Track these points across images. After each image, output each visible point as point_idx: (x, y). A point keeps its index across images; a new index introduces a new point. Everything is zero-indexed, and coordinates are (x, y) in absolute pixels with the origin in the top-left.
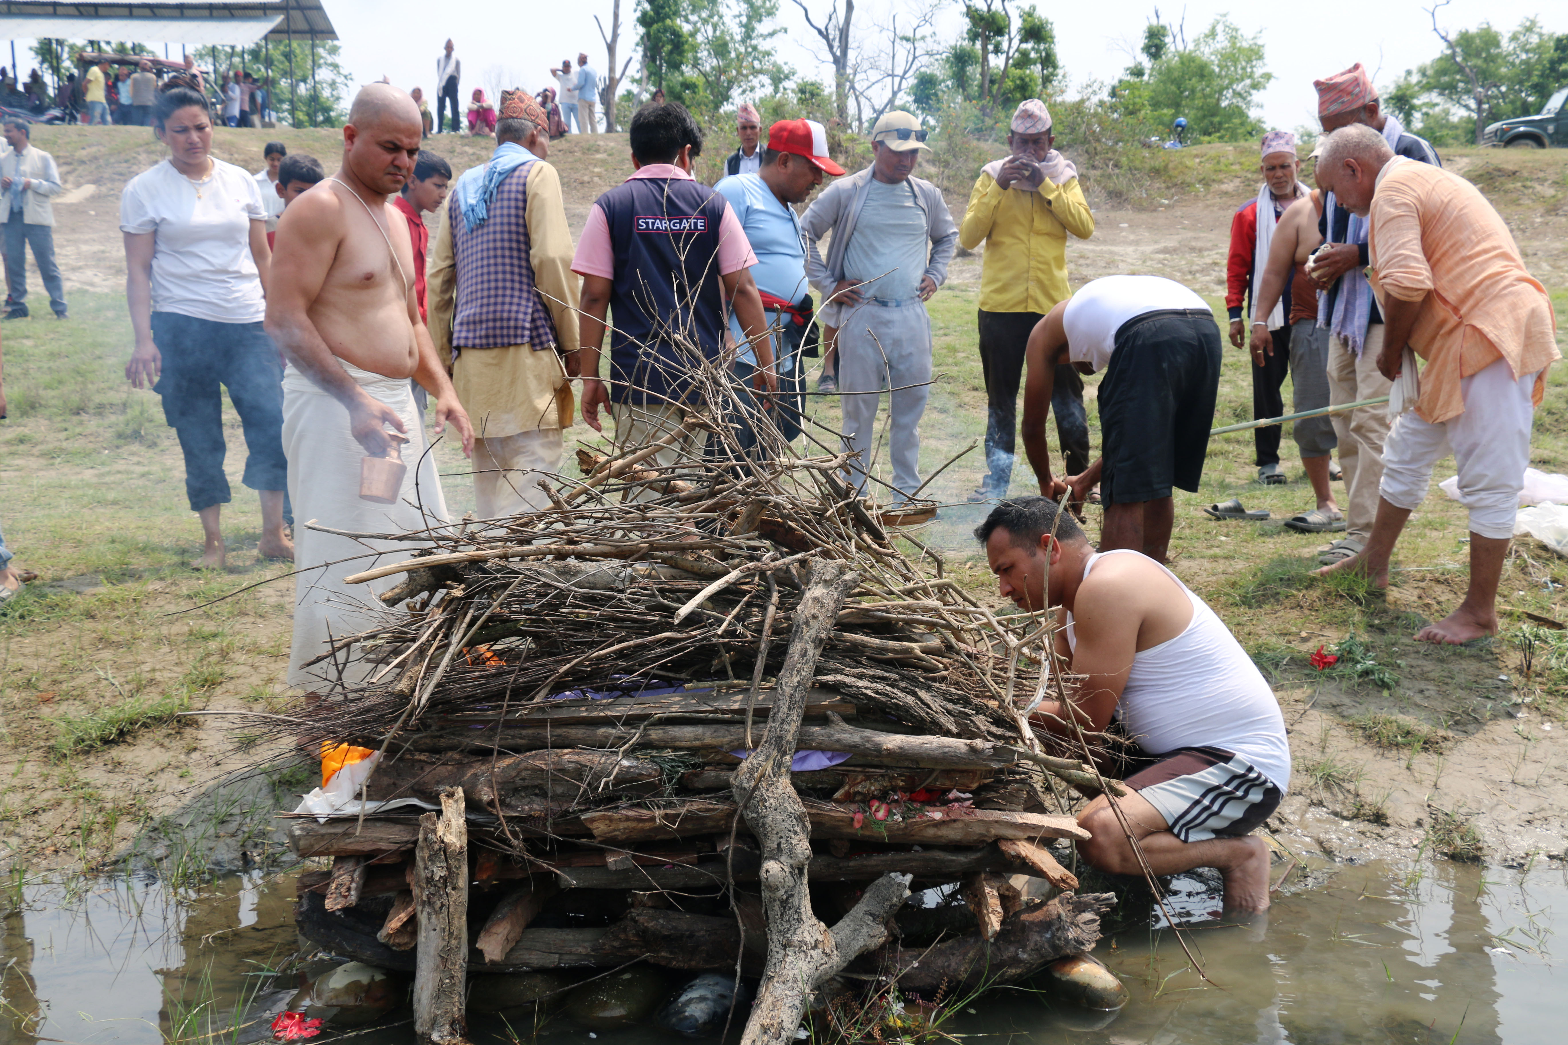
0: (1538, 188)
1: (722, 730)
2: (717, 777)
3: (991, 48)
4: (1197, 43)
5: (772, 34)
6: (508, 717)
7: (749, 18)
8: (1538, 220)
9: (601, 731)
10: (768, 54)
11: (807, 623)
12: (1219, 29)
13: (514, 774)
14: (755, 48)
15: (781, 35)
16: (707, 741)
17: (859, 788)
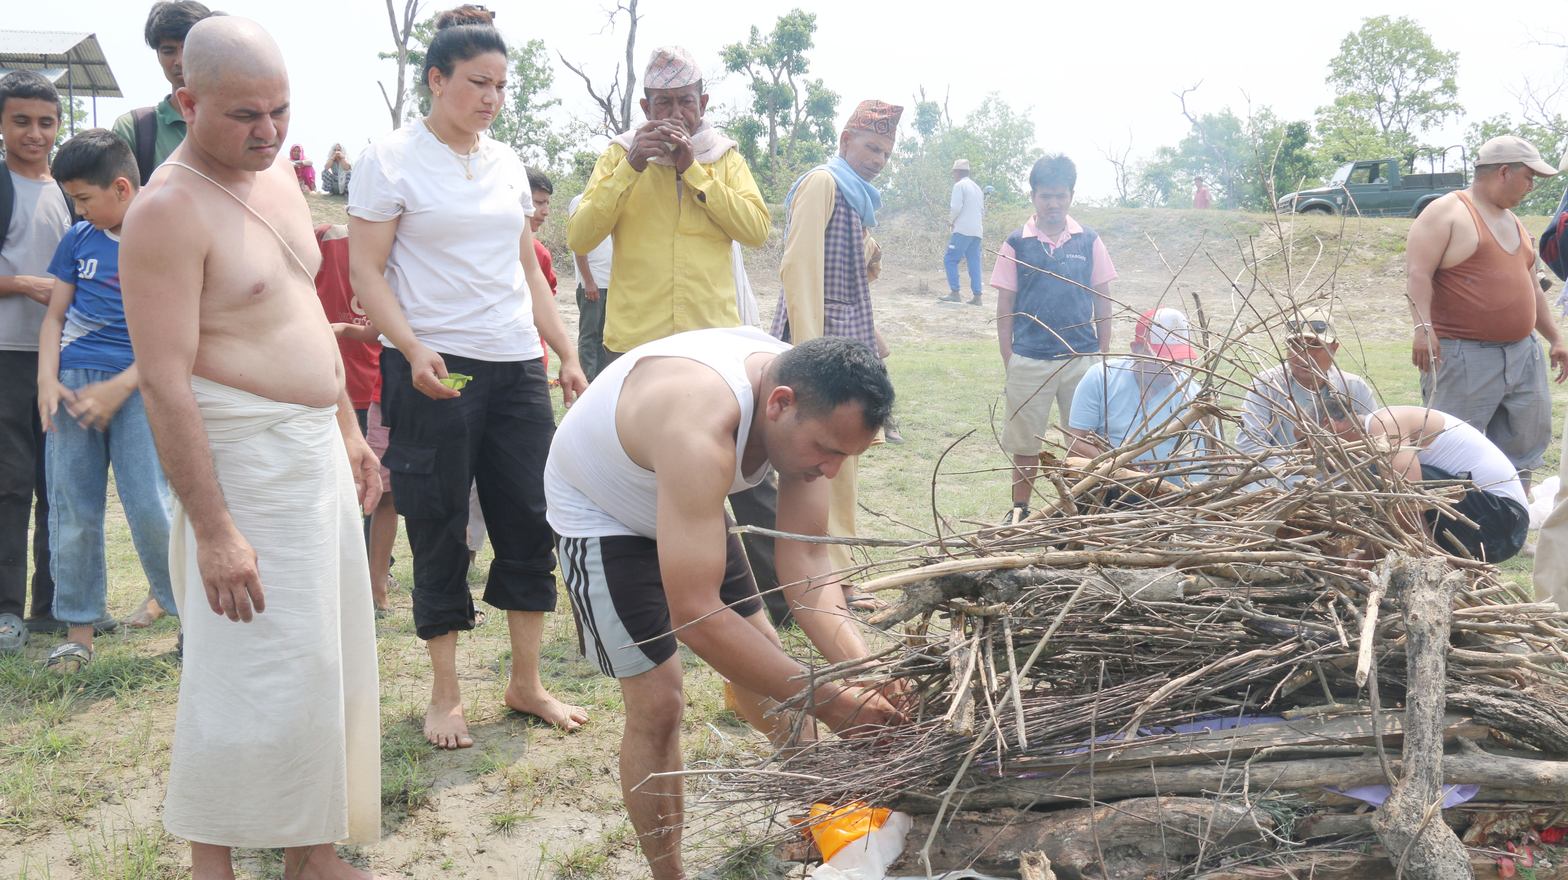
0: (1359, 251)
1: (1339, 763)
2: (1336, 822)
3: (778, 119)
4: (971, 119)
5: (546, 106)
6: (1101, 759)
7: (523, 88)
8: (1370, 280)
9: (1194, 773)
10: (542, 125)
11: (1432, 631)
12: (992, 106)
13: (1109, 830)
14: (529, 119)
15: (555, 106)
16: (1323, 778)
17: (1495, 828)
